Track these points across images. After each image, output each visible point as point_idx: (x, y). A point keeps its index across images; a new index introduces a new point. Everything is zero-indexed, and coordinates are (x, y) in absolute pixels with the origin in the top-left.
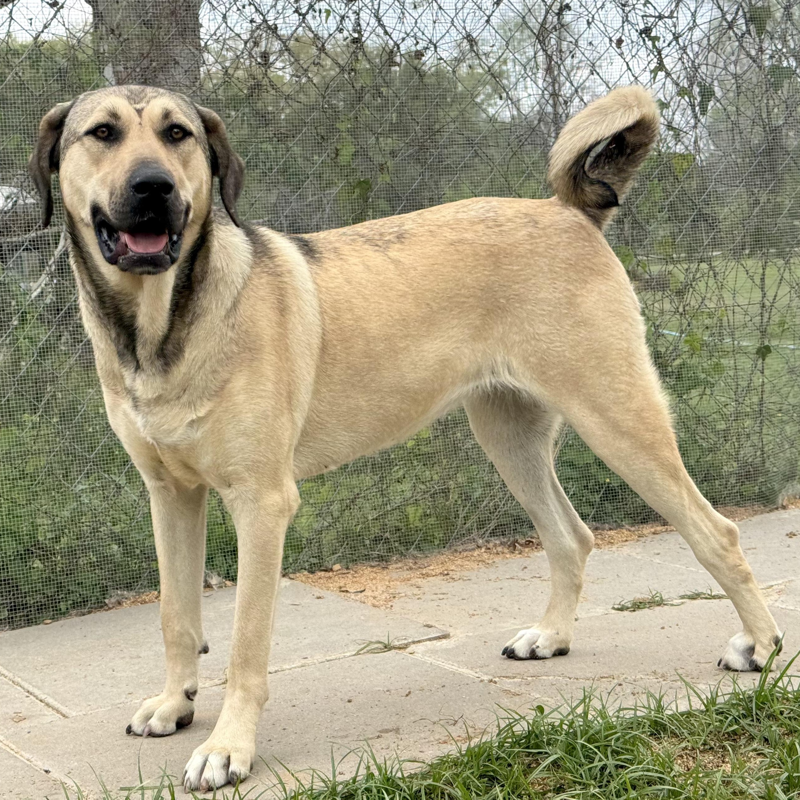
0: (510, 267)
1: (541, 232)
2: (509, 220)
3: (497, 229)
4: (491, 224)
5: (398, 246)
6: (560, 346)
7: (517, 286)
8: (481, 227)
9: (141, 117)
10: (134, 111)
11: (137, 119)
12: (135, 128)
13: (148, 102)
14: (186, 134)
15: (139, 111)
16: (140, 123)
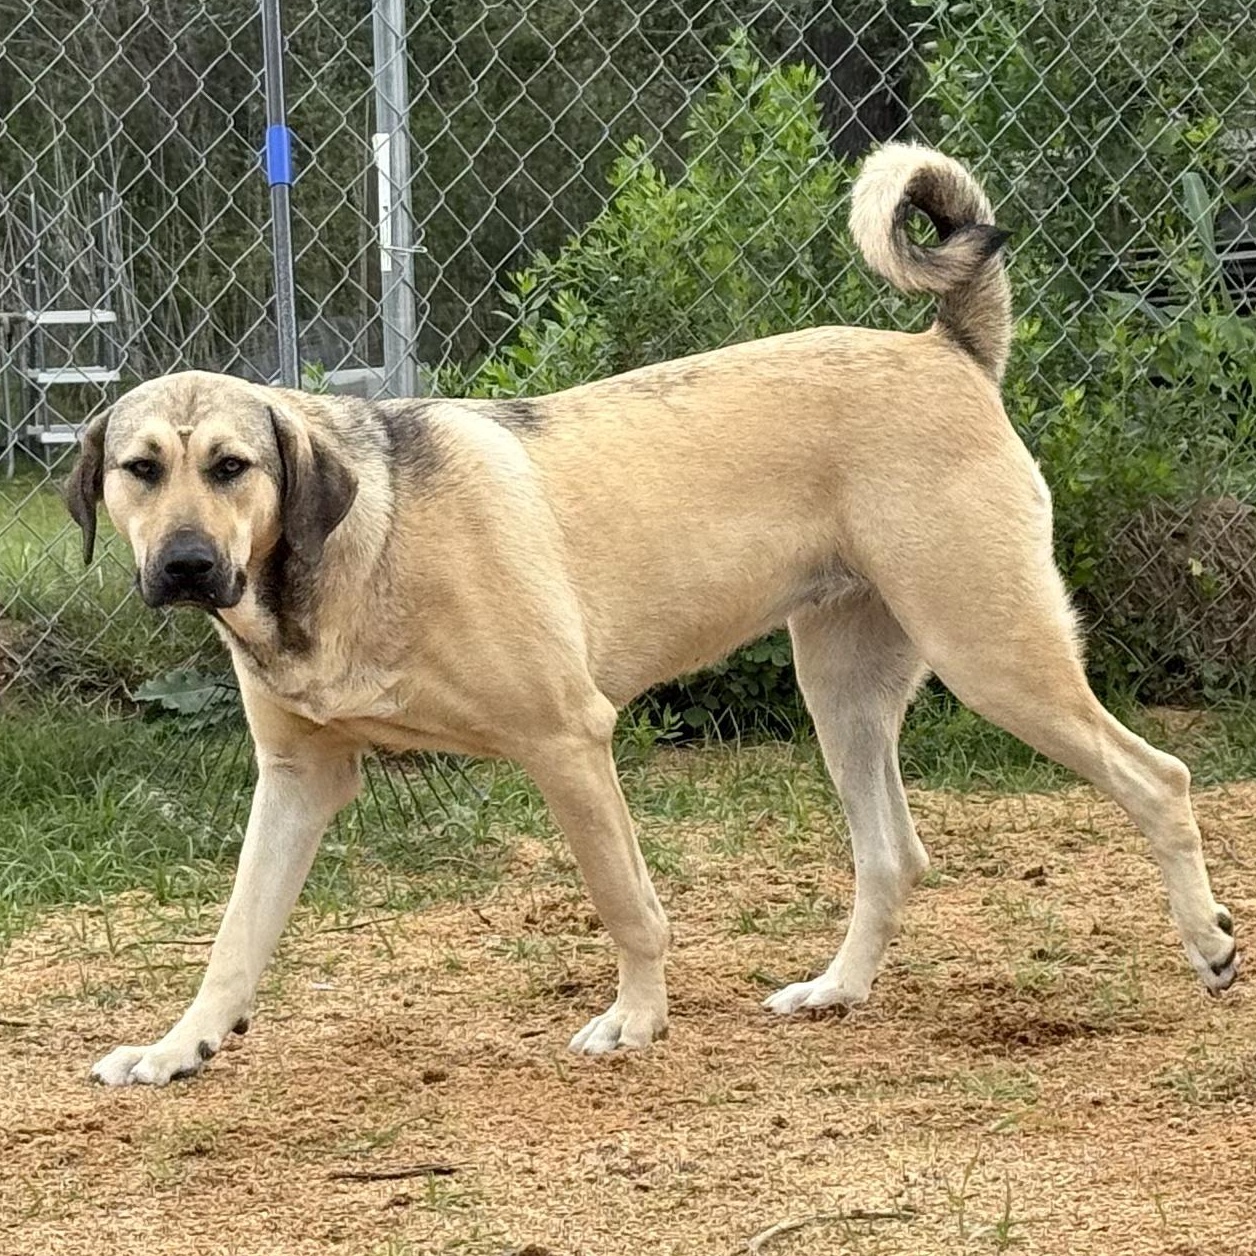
0: (855, 421)
1: (906, 378)
2: (862, 356)
3: (841, 367)
4: (833, 358)
5: (685, 388)
6: (918, 543)
7: (863, 448)
8: (818, 363)
9: (186, 446)
10: (178, 438)
11: (181, 450)
12: (178, 464)
13: (195, 424)
14: (243, 465)
15: (184, 437)
16: (184, 457)
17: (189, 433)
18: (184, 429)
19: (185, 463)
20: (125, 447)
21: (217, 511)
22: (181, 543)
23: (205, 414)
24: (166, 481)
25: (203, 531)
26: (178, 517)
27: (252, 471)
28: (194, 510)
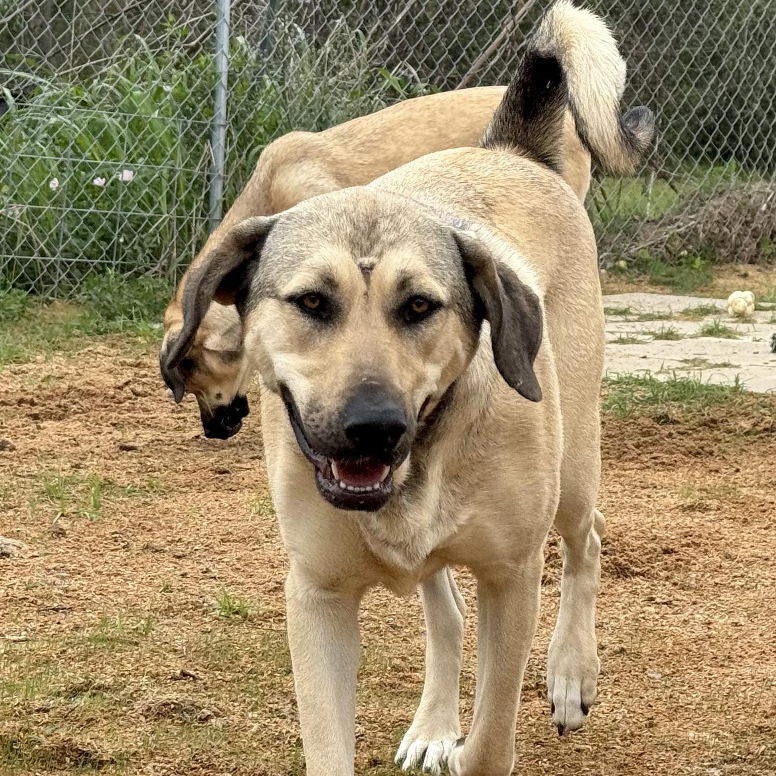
9: (368, 282)
10: (359, 272)
11: (362, 286)
12: (358, 303)
13: (380, 255)
14: (433, 306)
15: (366, 271)
16: (366, 294)
17: (372, 267)
18: (366, 261)
19: (367, 302)
20: (290, 277)
21: (404, 362)
22: (369, 400)
23: (392, 244)
24: (343, 323)
25: (393, 386)
26: (360, 367)
27: (442, 312)
28: (381, 360)
